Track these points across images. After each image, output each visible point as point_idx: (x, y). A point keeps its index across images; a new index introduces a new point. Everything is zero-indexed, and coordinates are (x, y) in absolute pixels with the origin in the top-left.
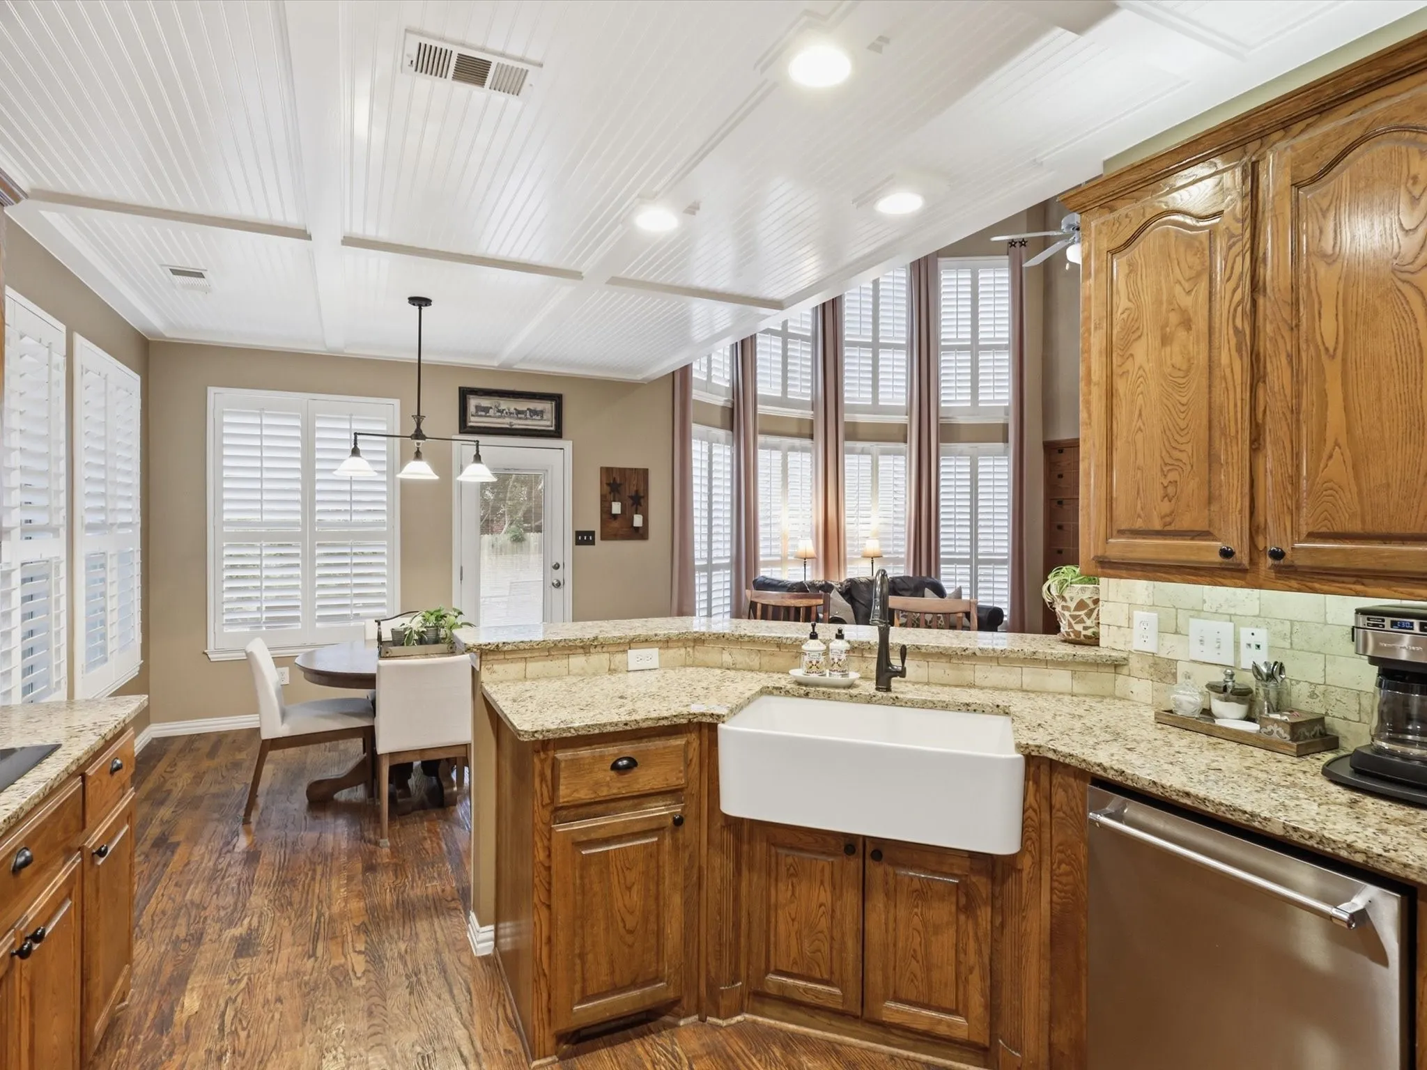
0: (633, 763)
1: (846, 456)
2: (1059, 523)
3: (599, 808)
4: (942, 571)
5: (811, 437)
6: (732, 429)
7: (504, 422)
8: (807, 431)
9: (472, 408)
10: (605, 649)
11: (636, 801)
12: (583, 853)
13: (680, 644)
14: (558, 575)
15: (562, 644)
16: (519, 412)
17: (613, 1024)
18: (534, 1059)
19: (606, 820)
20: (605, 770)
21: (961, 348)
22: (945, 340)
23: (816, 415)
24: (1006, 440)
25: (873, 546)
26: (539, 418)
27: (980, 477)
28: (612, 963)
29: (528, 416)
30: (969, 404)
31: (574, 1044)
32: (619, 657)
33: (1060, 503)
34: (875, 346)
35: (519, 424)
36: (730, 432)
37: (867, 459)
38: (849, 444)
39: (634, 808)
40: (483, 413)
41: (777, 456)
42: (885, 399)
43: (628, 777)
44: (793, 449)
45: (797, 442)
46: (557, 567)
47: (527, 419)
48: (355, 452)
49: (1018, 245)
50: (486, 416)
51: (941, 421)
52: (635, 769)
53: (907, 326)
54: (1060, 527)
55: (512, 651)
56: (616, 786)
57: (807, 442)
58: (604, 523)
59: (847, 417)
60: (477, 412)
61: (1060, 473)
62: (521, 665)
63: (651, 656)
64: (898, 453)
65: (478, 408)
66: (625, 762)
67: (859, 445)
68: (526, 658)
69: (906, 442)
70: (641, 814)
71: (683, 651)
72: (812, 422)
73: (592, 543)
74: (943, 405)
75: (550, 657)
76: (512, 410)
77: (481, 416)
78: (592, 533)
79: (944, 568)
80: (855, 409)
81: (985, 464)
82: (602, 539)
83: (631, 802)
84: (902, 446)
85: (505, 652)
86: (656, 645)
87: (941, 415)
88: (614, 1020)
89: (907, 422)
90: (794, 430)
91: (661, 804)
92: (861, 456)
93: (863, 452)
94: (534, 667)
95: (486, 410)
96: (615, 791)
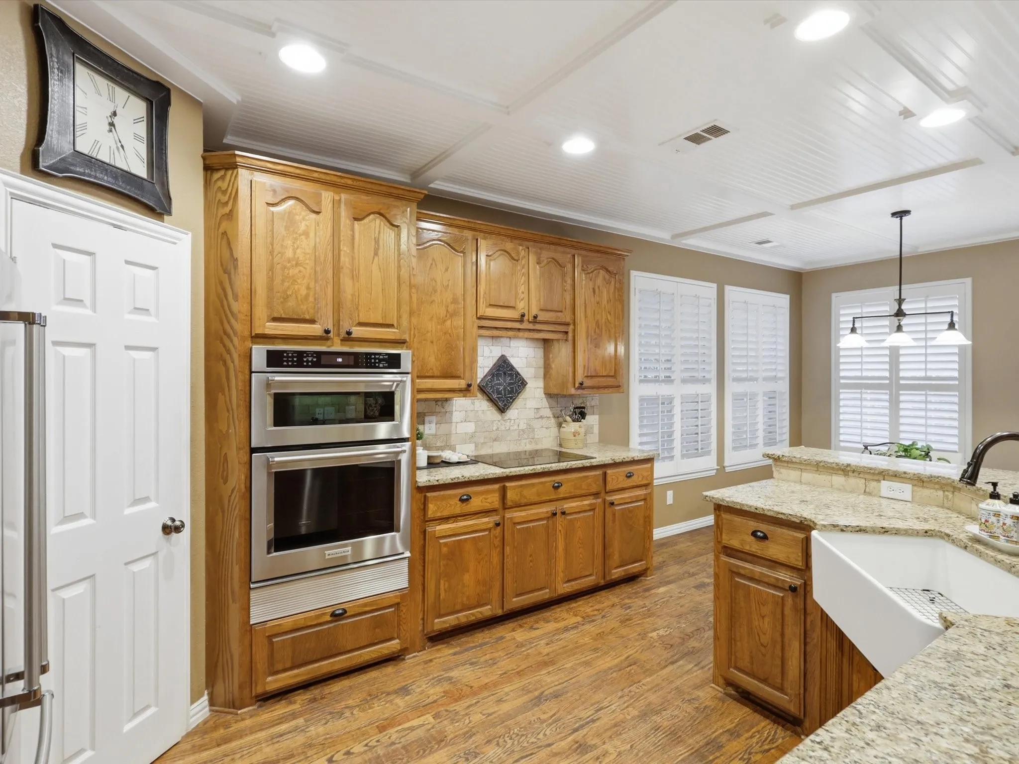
0: (765, 537)
3: (749, 558)
10: (861, 476)
11: (773, 564)
12: (737, 579)
13: (937, 486)
15: (822, 464)
17: (770, 707)
18: (713, 683)
19: (749, 566)
20: (748, 535)
28: (752, 658)
31: (742, 697)
32: (874, 484)
39: (770, 567)
43: (763, 544)
48: (853, 330)
52: (767, 542)
55: (788, 462)
56: (754, 546)
62: (798, 473)
63: (905, 490)
66: (762, 535)
68: (801, 469)
70: (774, 574)
71: (940, 493)
75: (819, 472)
83: (768, 563)
85: (782, 461)
86: (910, 482)
88: (771, 705)
91: (789, 574)
94: (807, 476)
96: (754, 550)
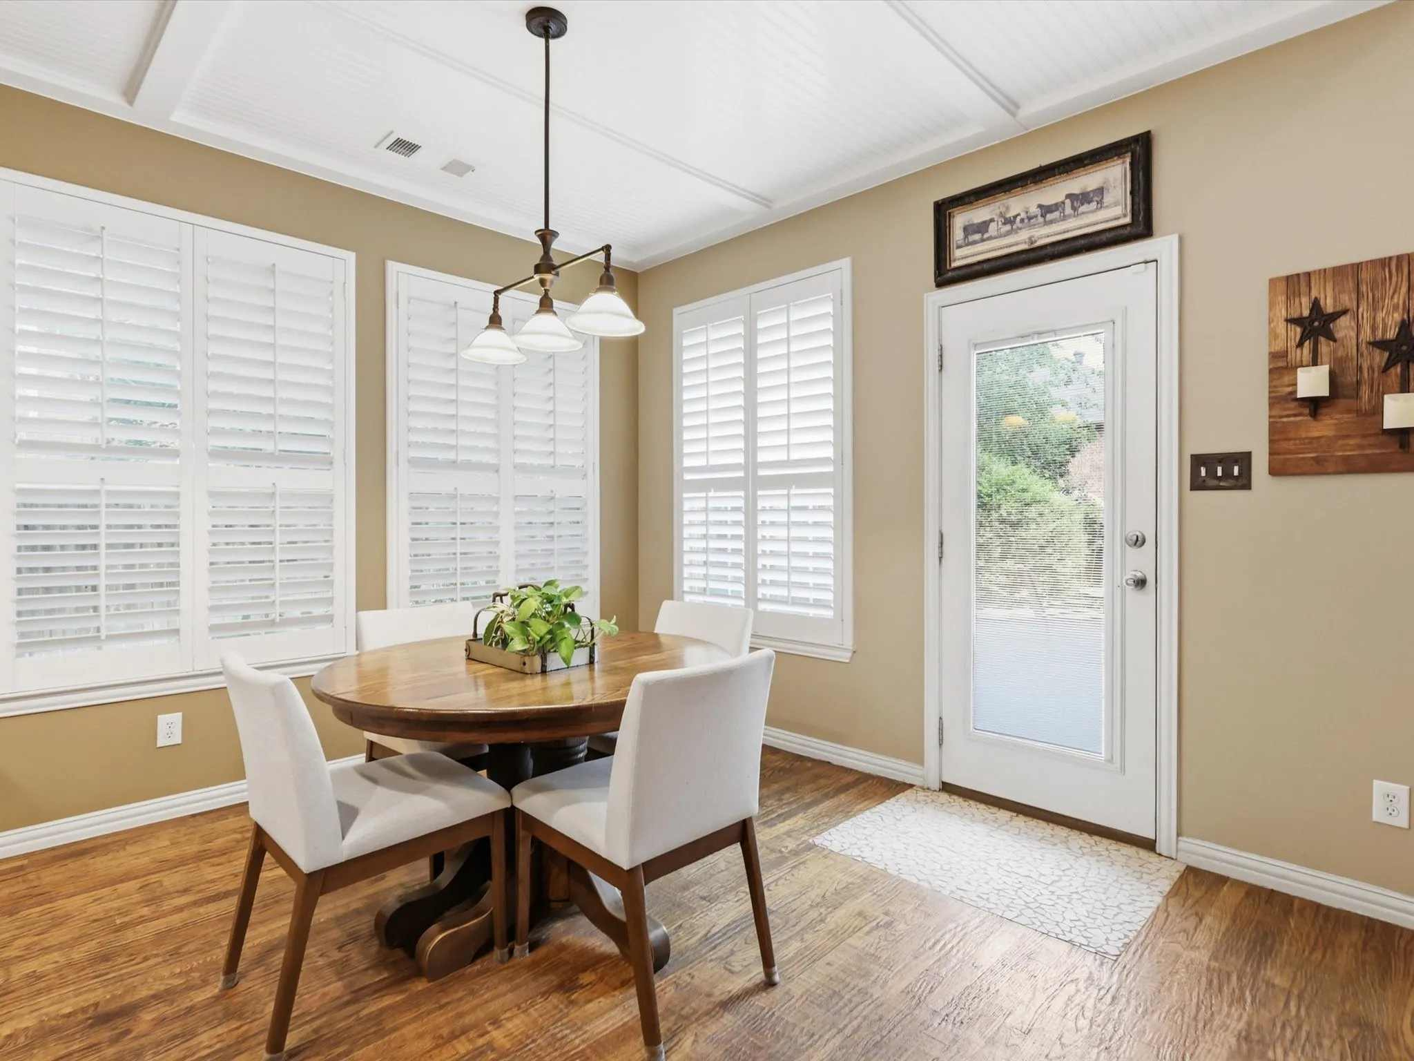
7: (1019, 241)
9: (957, 234)
14: (1140, 562)
16: (1046, 210)
26: (1093, 205)
29: (1068, 210)
35: (1045, 234)
40: (977, 237)
46: (1139, 542)
47: (1064, 218)
50: (983, 240)
58: (1277, 433)
60: (966, 237)
65: (967, 230)
73: (1244, 483)
76: (1034, 210)
77: (974, 243)
78: (1245, 459)
82: (1275, 471)
95: (983, 227)
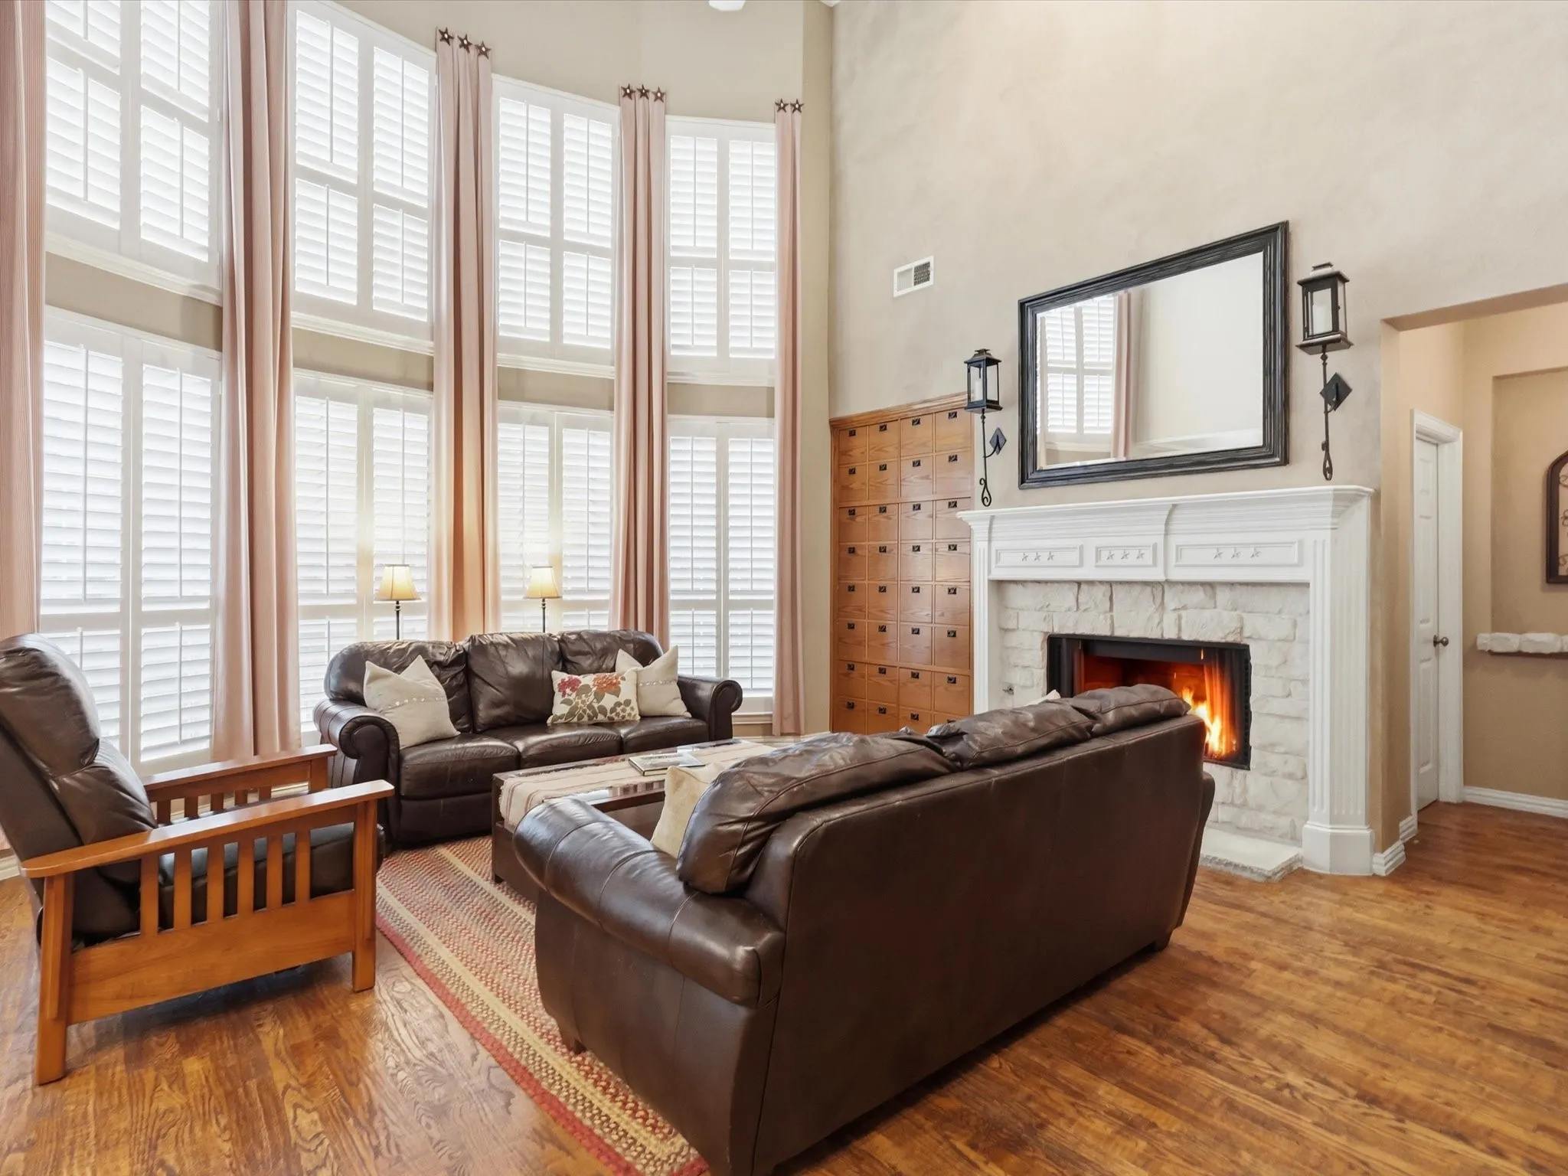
1: (501, 426)
2: (851, 544)
4: (672, 620)
5: (430, 387)
6: (219, 348)
8: (423, 377)
21: (701, 263)
22: (676, 248)
23: (438, 347)
24: (771, 415)
25: (543, 579)
27: (731, 470)
30: (714, 354)
33: (852, 512)
34: (556, 245)
36: (215, 353)
37: (541, 435)
38: (504, 406)
41: (346, 415)
42: (574, 333)
44: (386, 404)
45: (396, 392)
49: (789, 108)
51: (670, 379)
53: (613, 218)
54: (852, 551)
57: (422, 396)
59: (504, 359)
61: (851, 466)
64: (598, 426)
67: (527, 409)
69: (611, 409)
72: (431, 360)
74: (674, 353)
79: (675, 617)
80: (515, 346)
81: (739, 451)
84: (605, 415)
87: (669, 368)
89: (613, 377)
90: (393, 371)
92: (529, 428)
93: (534, 421)
